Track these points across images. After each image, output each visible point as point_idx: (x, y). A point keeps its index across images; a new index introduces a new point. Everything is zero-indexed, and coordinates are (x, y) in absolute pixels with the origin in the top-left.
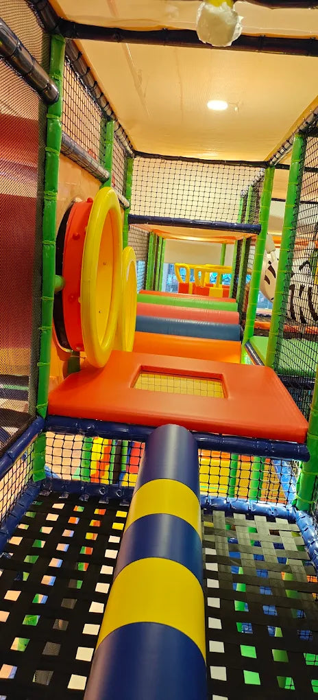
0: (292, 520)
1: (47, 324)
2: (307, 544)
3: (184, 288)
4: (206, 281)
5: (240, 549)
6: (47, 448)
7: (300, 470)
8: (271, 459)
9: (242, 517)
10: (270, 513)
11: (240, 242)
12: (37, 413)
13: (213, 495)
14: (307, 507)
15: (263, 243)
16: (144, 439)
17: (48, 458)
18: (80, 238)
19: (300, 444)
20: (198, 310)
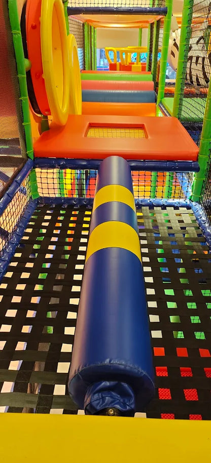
0: (189, 208)
1: (24, 96)
2: (197, 219)
3: (113, 67)
4: (129, 61)
5: (159, 225)
6: (37, 179)
7: (194, 178)
8: (176, 173)
9: (159, 208)
10: (176, 205)
11: (152, 25)
12: (28, 157)
13: (141, 198)
14: (198, 200)
15: (169, 22)
16: (97, 167)
17: (39, 185)
18: (37, 27)
19: (194, 162)
20: (124, 82)
